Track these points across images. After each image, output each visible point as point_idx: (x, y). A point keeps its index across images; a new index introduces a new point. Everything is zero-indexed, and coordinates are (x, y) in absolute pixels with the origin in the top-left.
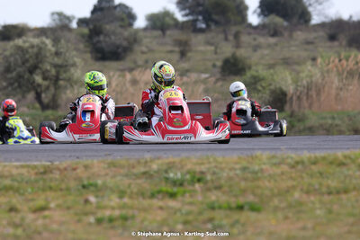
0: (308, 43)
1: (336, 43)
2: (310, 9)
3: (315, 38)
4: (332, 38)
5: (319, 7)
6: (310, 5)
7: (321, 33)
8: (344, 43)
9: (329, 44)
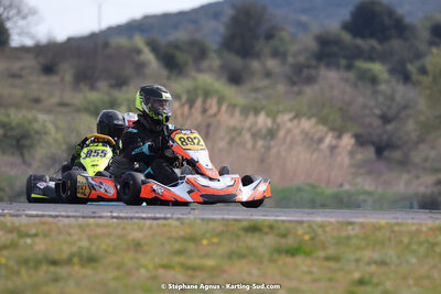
0: (14, 76)
1: (55, 79)
2: (9, 25)
3: (22, 69)
4: (48, 69)
5: (21, 23)
6: (8, 19)
7: (30, 62)
8: (69, 77)
9: (44, 79)
